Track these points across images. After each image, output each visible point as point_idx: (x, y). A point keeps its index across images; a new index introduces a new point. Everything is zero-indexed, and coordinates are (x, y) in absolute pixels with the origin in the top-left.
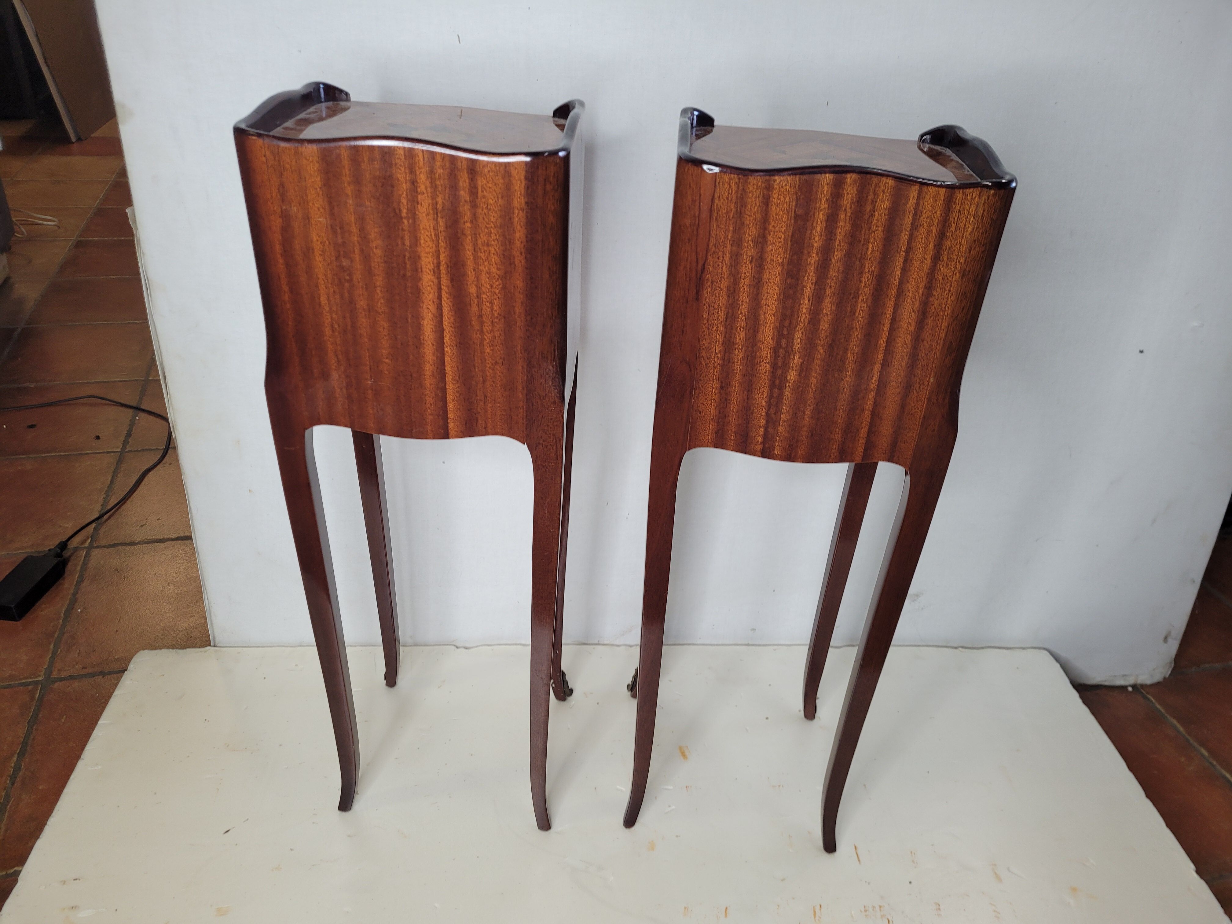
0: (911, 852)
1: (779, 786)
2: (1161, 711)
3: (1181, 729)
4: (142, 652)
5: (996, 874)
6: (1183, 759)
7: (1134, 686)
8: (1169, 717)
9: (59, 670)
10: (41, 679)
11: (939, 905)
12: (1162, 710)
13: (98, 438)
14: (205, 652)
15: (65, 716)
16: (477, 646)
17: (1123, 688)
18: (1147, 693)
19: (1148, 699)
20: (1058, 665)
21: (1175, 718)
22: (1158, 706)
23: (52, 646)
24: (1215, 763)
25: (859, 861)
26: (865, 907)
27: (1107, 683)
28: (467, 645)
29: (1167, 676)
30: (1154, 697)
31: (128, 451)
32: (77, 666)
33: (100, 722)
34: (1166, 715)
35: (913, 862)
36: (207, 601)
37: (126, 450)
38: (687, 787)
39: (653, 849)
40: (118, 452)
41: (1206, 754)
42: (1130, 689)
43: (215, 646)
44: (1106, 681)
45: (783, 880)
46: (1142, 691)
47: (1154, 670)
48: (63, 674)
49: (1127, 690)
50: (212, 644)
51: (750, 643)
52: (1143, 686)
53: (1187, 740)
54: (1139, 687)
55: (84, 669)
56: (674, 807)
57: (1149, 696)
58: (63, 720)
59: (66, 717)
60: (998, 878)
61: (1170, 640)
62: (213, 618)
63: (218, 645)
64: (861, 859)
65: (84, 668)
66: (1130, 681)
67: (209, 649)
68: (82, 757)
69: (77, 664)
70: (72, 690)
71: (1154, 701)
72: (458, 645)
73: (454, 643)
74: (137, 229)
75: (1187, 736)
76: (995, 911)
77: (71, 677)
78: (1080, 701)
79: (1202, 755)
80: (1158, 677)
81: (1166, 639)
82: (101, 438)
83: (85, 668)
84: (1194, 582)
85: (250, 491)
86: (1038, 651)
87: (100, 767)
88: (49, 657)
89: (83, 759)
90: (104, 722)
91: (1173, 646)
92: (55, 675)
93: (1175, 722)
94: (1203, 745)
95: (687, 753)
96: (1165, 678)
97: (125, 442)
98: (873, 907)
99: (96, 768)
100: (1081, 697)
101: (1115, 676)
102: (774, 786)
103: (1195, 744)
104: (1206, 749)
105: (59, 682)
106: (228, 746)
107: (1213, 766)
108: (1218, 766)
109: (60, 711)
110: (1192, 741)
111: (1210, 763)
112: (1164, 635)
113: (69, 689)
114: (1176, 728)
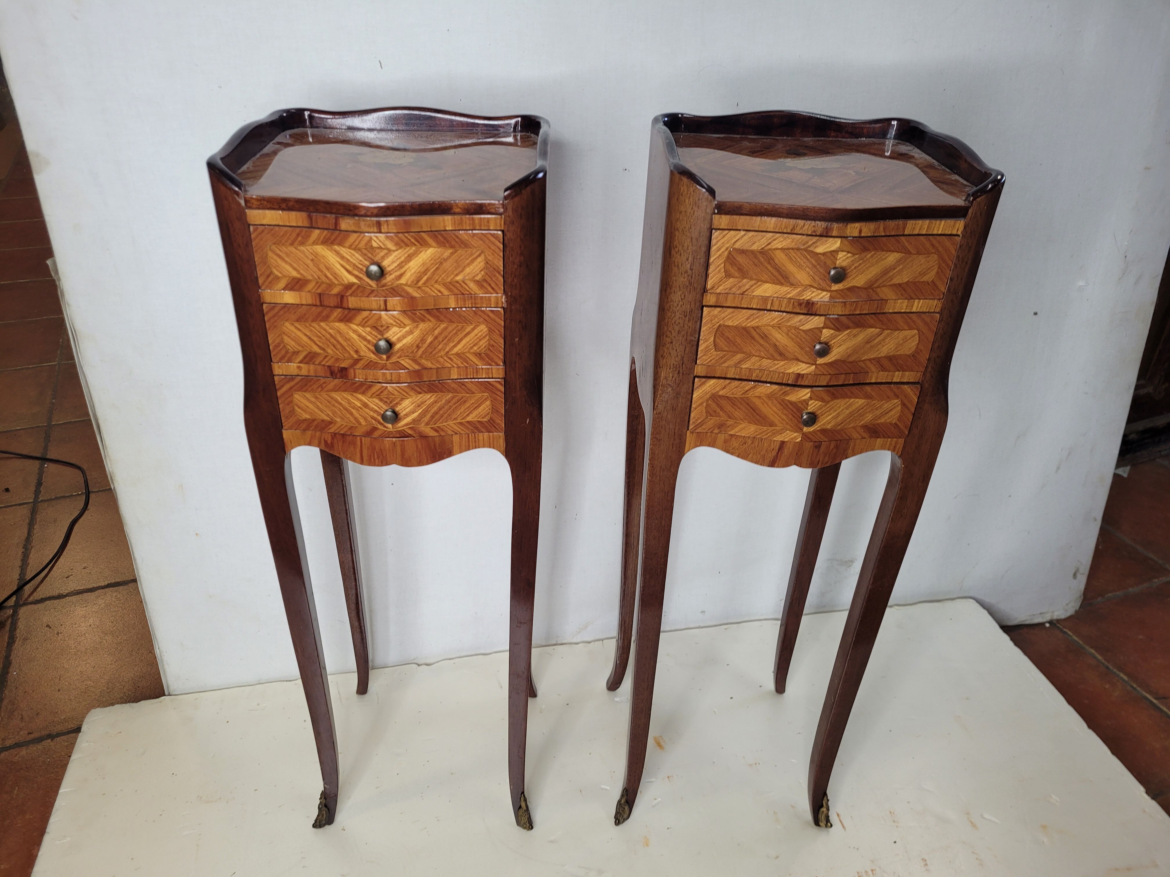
0: (890, 812)
1: (756, 764)
2: (1079, 643)
3: (1100, 657)
4: (93, 711)
5: (971, 822)
6: (1107, 686)
7: (1051, 622)
8: (1087, 648)
11: (926, 861)
12: (1081, 642)
13: (7, 490)
14: (161, 702)
15: (17, 788)
16: (438, 662)
17: (1042, 624)
18: (1064, 627)
19: (1066, 633)
20: (985, 612)
21: (1092, 648)
22: (1076, 639)
24: (1135, 686)
25: (844, 827)
26: (858, 873)
27: (1027, 622)
28: (428, 662)
29: (1078, 608)
30: (1070, 630)
31: (42, 501)
32: (22, 733)
33: (60, 791)
34: (1084, 646)
35: (894, 821)
36: (158, 650)
37: (39, 500)
38: (668, 777)
39: (647, 845)
40: (31, 502)
41: (1125, 678)
42: (1047, 625)
43: (169, 695)
44: (1025, 621)
45: (777, 857)
46: (1059, 626)
47: (1067, 604)
48: (8, 743)
49: (1045, 627)
50: (166, 693)
51: (702, 625)
52: (1058, 621)
53: (1108, 668)
54: (1055, 622)
55: (30, 735)
56: (660, 799)
57: (1065, 630)
58: (16, 792)
59: (19, 789)
60: (973, 825)
61: (1079, 576)
62: (166, 666)
63: (173, 694)
64: (845, 825)
65: (29, 733)
66: (1047, 617)
67: (165, 699)
68: (47, 830)
69: (21, 730)
70: (20, 759)
71: (1070, 633)
72: (419, 663)
73: (415, 661)
74: (59, 279)
75: (1106, 663)
76: (977, 859)
77: (18, 745)
78: (1011, 644)
79: (1122, 678)
80: (1071, 612)
81: (1075, 576)
82: (10, 489)
83: (31, 733)
84: (1096, 520)
85: (196, 534)
86: (965, 600)
87: (68, 839)
89: (48, 833)
90: (66, 790)
91: (1082, 581)
93: (1093, 651)
94: (1121, 670)
95: (662, 744)
96: (1076, 612)
97: (37, 492)
98: (866, 872)
99: (64, 841)
100: (1012, 639)
101: (1034, 615)
102: (751, 765)
103: (1115, 670)
104: (1125, 674)
105: (5, 752)
106: (201, 798)
107: (1134, 688)
108: (1138, 689)
109: (10, 783)
110: (1111, 667)
111: (1132, 686)
112: (1073, 572)
113: (16, 758)
114: (1095, 657)
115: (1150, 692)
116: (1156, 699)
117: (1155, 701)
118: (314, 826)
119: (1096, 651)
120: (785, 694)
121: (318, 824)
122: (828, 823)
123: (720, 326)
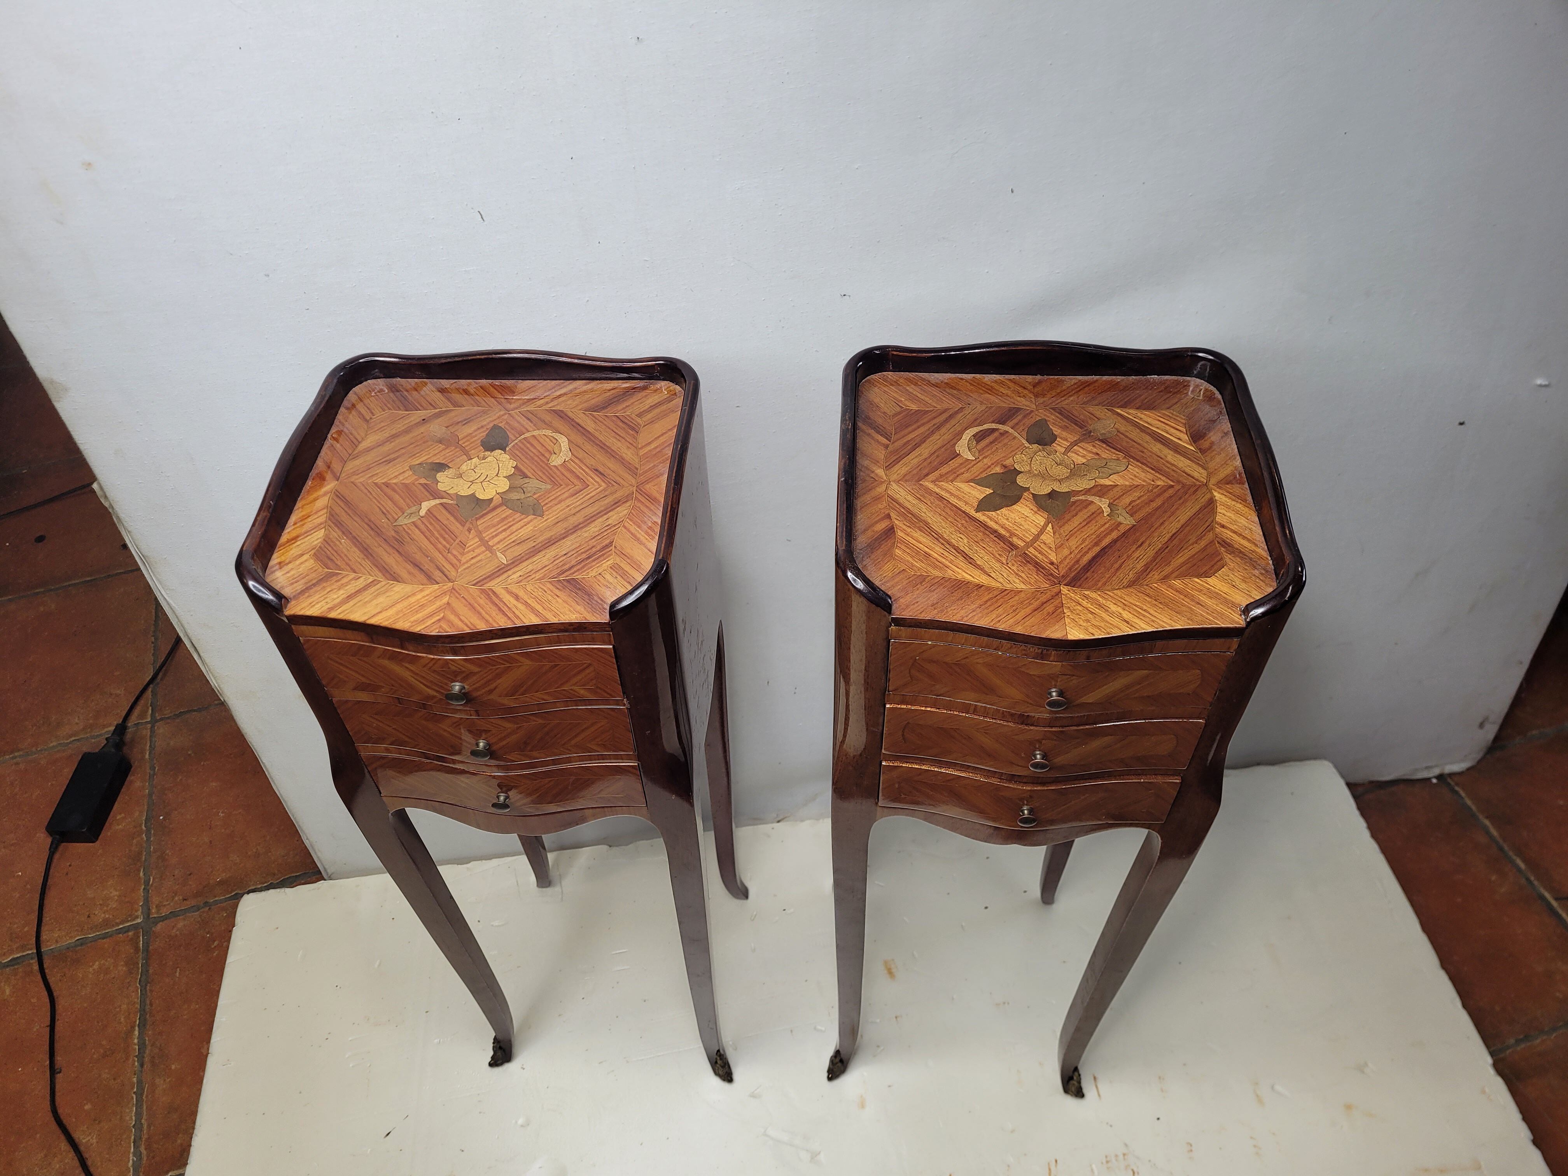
0: (1160, 1077)
1: (1004, 1003)
2: (1471, 810)
3: (1495, 833)
5: (1257, 1096)
6: (1494, 878)
7: (1441, 777)
8: (1481, 817)
9: (156, 907)
10: (139, 921)
11: (1191, 1145)
12: (1474, 808)
14: (319, 889)
15: (178, 969)
16: (632, 843)
17: (1429, 779)
18: (1457, 784)
19: (1457, 792)
21: (1487, 817)
22: (1469, 802)
23: (141, 874)
24: (1532, 878)
25: (1099, 1095)
26: (1106, 1157)
27: (1405, 778)
30: (1464, 789)
32: (176, 898)
34: (1478, 814)
35: (1162, 1090)
36: (305, 837)
38: (896, 1017)
39: (863, 1108)
41: (1522, 866)
42: (1434, 781)
43: (329, 878)
44: (1404, 775)
45: (1013, 1131)
46: (1450, 781)
47: (1466, 757)
48: (164, 912)
49: (1431, 782)
50: (325, 877)
52: (1451, 776)
53: (1501, 849)
54: (1446, 777)
56: (883, 1047)
57: (1457, 788)
58: (178, 974)
59: (180, 970)
60: (1260, 1102)
61: (1487, 724)
62: (318, 851)
63: (332, 877)
64: (1101, 1093)
65: (184, 900)
66: (1435, 771)
67: (324, 882)
68: (210, 1054)
69: (176, 895)
70: (178, 932)
71: (1463, 795)
72: (611, 844)
73: (605, 841)
75: (1501, 842)
76: (1255, 1146)
77: (173, 914)
79: (1517, 867)
80: (1469, 763)
81: (1481, 726)
83: (185, 899)
88: (142, 890)
91: (1491, 731)
92: (154, 914)
93: (1487, 822)
94: (1520, 853)
95: (894, 970)
96: (1476, 764)
98: (1116, 1156)
101: (1416, 769)
102: (998, 1005)
103: (1511, 853)
104: (1524, 861)
105: (161, 923)
106: (368, 1019)
107: (1530, 882)
108: (1536, 883)
109: (171, 963)
110: (1506, 848)
111: (1528, 879)
112: (1480, 720)
113: (174, 931)
114: (1488, 833)
115: (1551, 890)
116: (1556, 899)
117: (1555, 904)
118: (491, 1065)
119: (1492, 824)
120: (1054, 906)
121: (495, 1062)
122: (1079, 1094)
123: (908, 723)
